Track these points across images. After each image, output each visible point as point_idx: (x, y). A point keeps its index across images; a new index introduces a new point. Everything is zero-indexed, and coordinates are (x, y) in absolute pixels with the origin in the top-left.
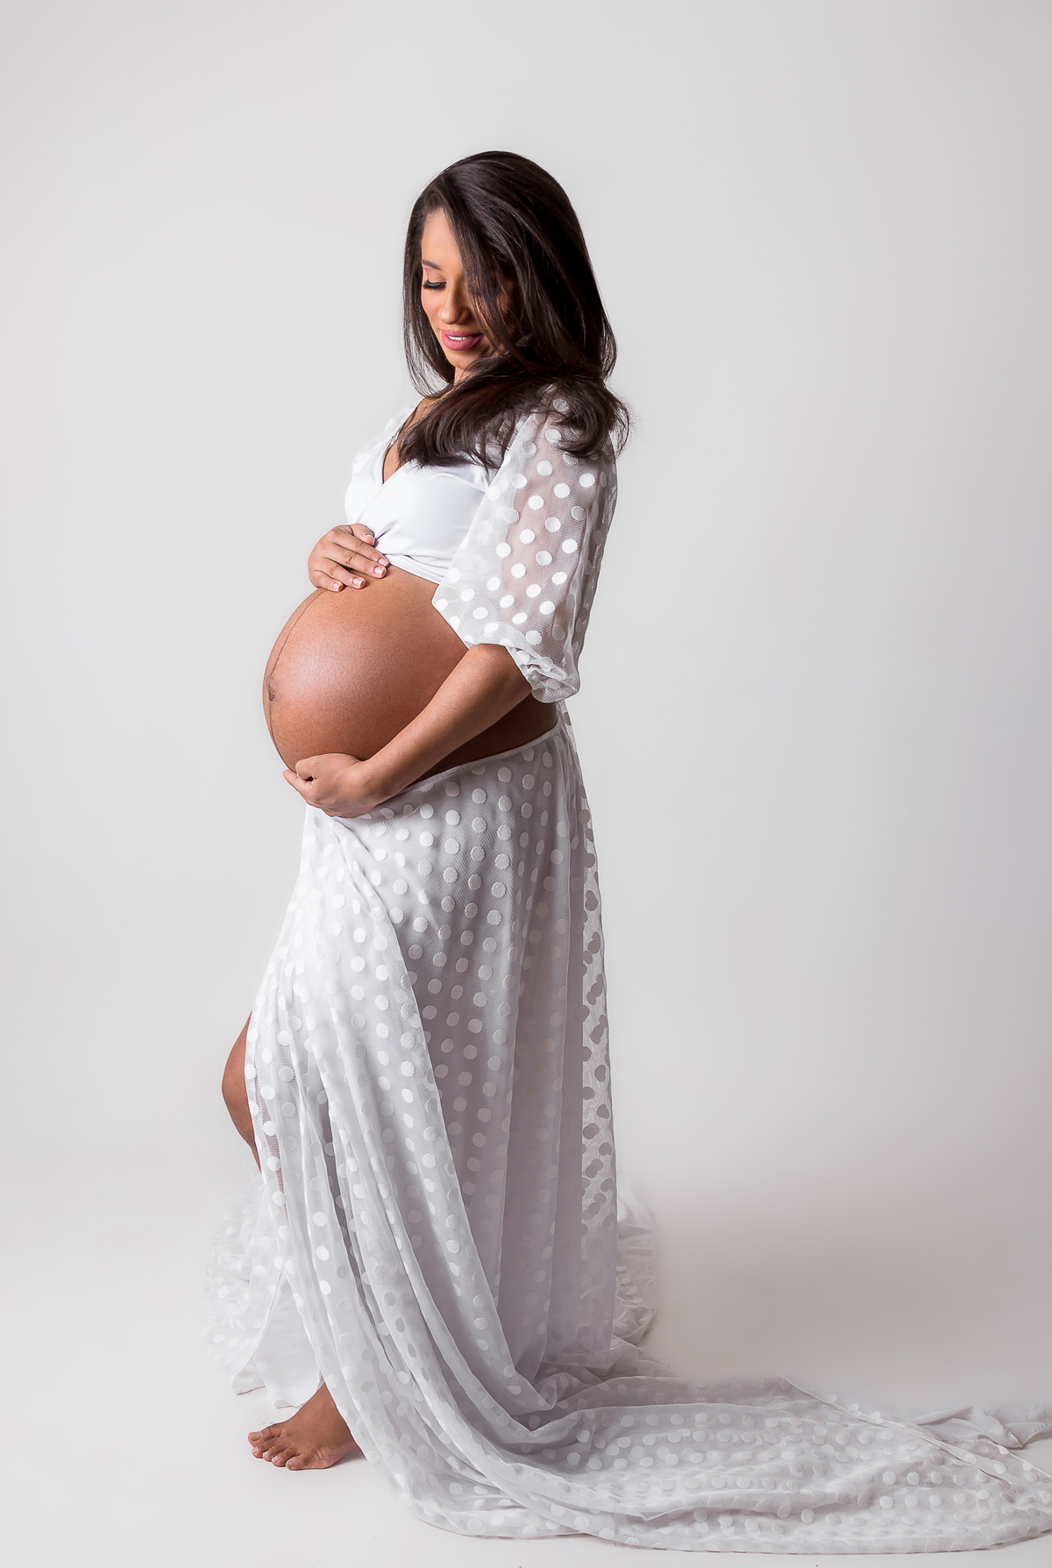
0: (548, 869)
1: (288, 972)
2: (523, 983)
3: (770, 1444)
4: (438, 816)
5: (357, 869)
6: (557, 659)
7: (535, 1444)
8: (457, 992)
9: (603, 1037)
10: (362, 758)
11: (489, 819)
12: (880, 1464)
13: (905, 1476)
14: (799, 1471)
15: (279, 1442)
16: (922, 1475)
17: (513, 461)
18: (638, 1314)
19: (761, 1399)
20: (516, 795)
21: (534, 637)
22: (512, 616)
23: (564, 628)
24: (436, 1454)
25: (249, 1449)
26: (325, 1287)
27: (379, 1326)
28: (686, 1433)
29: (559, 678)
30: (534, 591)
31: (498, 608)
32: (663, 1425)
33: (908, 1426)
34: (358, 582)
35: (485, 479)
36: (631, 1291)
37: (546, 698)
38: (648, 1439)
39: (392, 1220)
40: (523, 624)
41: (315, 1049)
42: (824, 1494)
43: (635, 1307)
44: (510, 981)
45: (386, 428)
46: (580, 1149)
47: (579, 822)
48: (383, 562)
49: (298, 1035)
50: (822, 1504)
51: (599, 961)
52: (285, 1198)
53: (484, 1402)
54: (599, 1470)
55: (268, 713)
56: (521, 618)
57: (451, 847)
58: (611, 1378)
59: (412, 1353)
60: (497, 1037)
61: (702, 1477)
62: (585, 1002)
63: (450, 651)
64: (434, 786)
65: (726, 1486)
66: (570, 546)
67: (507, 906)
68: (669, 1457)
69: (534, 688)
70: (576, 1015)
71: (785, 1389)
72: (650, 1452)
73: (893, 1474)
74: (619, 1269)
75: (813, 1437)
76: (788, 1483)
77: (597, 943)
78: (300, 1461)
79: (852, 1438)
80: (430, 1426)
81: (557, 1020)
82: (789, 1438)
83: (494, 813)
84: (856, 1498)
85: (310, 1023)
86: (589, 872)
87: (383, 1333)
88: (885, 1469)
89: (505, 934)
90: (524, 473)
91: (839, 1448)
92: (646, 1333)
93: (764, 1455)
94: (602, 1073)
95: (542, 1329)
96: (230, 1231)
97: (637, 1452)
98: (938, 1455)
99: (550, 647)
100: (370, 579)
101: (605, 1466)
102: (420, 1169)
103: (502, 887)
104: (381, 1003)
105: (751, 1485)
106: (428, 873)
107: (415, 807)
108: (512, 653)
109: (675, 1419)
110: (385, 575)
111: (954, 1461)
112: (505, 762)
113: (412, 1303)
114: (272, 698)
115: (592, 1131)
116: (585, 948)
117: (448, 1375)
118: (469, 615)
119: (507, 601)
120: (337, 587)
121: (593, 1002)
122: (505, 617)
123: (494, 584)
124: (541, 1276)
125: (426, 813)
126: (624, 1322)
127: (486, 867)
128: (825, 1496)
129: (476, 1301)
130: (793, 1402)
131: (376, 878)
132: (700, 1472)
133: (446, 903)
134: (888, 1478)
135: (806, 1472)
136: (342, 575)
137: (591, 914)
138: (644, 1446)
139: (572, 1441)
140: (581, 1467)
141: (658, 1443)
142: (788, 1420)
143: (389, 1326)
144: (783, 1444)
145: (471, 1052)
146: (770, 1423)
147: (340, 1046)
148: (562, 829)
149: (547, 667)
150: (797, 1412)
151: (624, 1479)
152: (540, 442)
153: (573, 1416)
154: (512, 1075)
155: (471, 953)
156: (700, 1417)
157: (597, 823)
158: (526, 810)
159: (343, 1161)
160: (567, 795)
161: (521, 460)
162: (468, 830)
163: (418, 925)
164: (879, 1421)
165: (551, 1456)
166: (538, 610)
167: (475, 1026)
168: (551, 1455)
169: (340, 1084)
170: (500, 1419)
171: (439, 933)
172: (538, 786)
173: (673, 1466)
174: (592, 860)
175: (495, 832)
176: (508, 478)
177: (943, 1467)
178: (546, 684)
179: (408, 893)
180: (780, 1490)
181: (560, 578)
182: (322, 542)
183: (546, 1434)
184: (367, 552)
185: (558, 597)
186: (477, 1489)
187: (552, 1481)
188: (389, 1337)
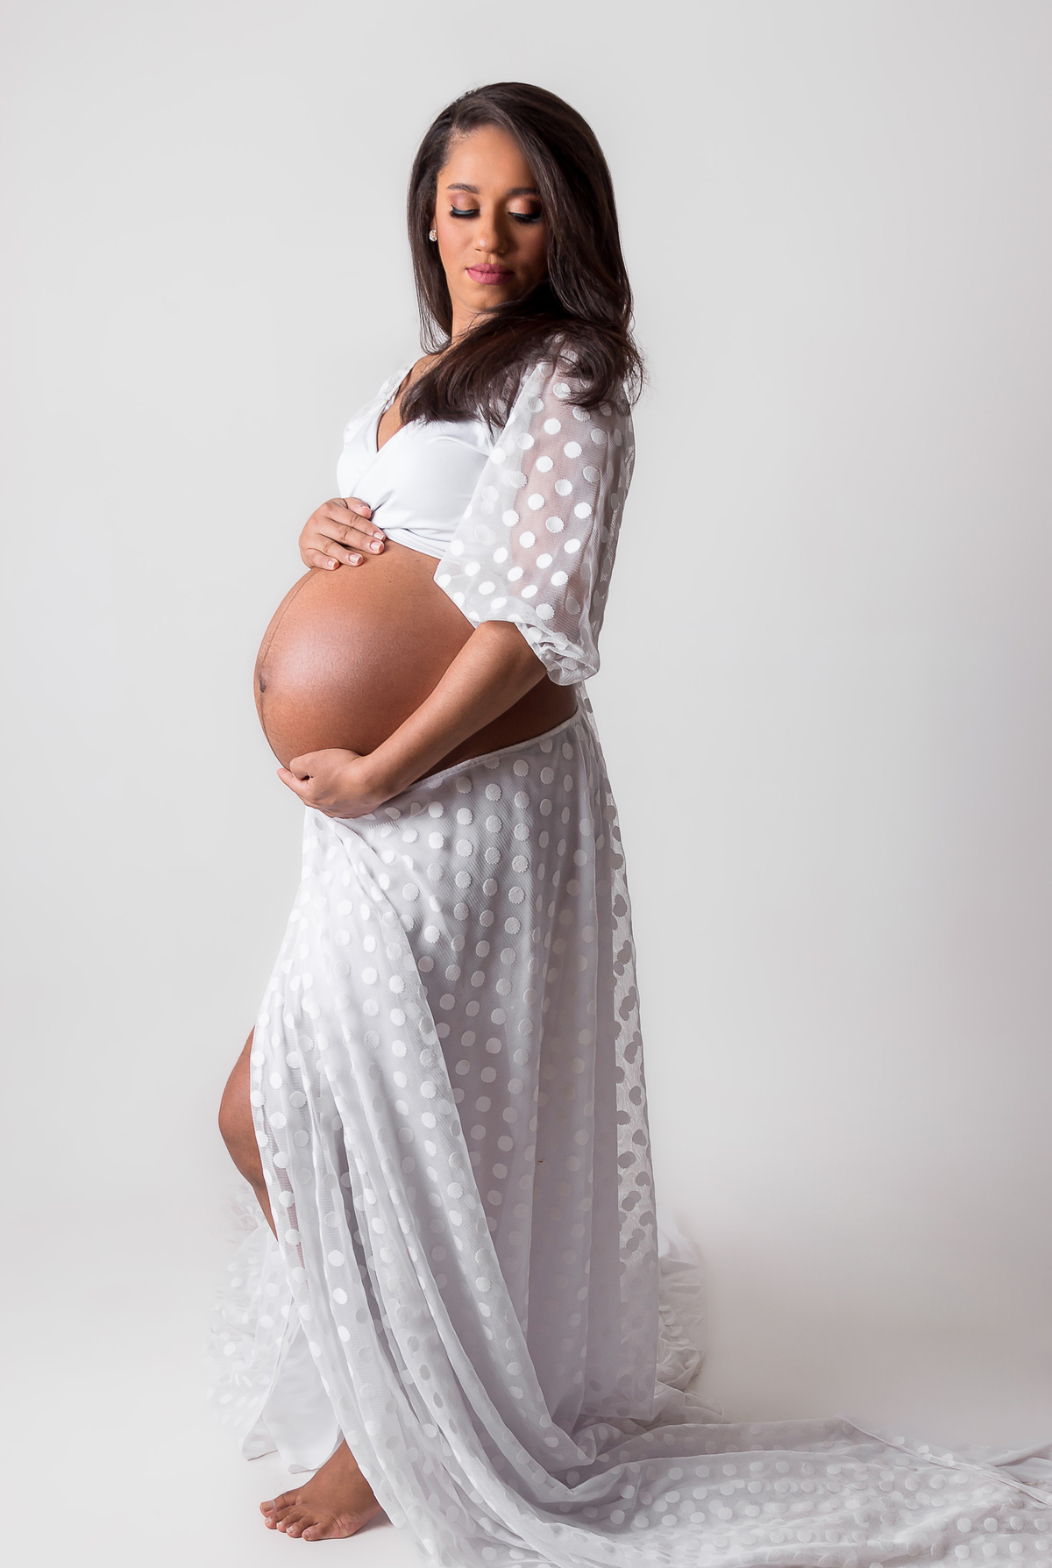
0: (571, 872)
1: (294, 986)
2: (548, 998)
3: (833, 1493)
4: (448, 814)
5: (363, 871)
6: (574, 636)
7: (574, 1503)
8: (472, 1009)
9: (637, 1056)
10: (362, 751)
11: (504, 817)
12: (953, 1510)
13: (982, 1522)
14: (865, 1521)
15: (294, 1511)
16: (1000, 1520)
17: (518, 419)
18: (684, 1356)
19: (821, 1444)
20: (534, 790)
21: (546, 611)
22: (521, 590)
23: (579, 600)
24: (467, 1516)
25: (261, 1520)
26: (344, 1334)
27: (402, 1374)
28: (740, 1484)
29: (576, 657)
30: (544, 561)
31: (506, 581)
32: (714, 1477)
33: (984, 1468)
34: (355, 559)
35: (489, 441)
36: (677, 1332)
37: (563, 680)
38: (699, 1493)
39: (415, 1257)
40: (533, 597)
41: (328, 1073)
42: (894, 1545)
43: (682, 1349)
44: (531, 996)
45: (380, 392)
46: (615, 1180)
47: (604, 820)
48: (379, 536)
49: (309, 1056)
50: (891, 1556)
51: (632, 972)
52: (299, 1236)
53: (518, 1457)
54: (645, 1529)
55: (259, 706)
56: (530, 591)
57: (463, 848)
58: (657, 1427)
59: (439, 1403)
60: (518, 1057)
61: (759, 1532)
62: (617, 1018)
63: (455, 632)
64: (444, 781)
65: (786, 1541)
66: (583, 510)
67: (527, 914)
68: (721, 1511)
69: (549, 669)
70: (607, 1032)
71: (848, 1433)
72: (701, 1506)
73: (969, 1521)
74: (662, 1308)
75: (880, 1483)
76: (854, 1534)
77: (628, 952)
78: (318, 1531)
79: (922, 1483)
80: (460, 1483)
81: (585, 1037)
82: (853, 1485)
83: (510, 810)
84: (929, 1548)
85: (321, 1041)
86: (617, 874)
87: (406, 1382)
88: (960, 1516)
89: (525, 943)
90: (530, 432)
91: (909, 1494)
92: (694, 1377)
93: (826, 1505)
94: (637, 1095)
95: (579, 1378)
96: (235, 1283)
97: (687, 1506)
98: (1017, 1498)
99: (564, 622)
100: (367, 556)
101: (653, 1523)
102: (444, 1201)
103: (520, 892)
104: (396, 1017)
105: (813, 1538)
106: (438, 878)
107: (423, 806)
108: (523, 631)
109: (728, 1470)
110: (384, 550)
111: (1035, 1504)
112: (521, 755)
113: (437, 1348)
114: (263, 689)
115: (628, 1160)
116: (615, 959)
117: (479, 1428)
118: (475, 590)
119: (515, 574)
120: (331, 565)
121: (626, 1017)
122: (514, 591)
123: (501, 555)
124: (576, 1320)
125: (435, 812)
126: (669, 1366)
127: (502, 871)
128: (895, 1547)
129: (508, 1344)
130: (857, 1446)
131: (384, 882)
132: (757, 1526)
133: (459, 909)
134: (963, 1526)
135: (873, 1522)
136: (337, 552)
137: (621, 921)
138: (695, 1500)
139: (614, 1498)
140: (625, 1527)
141: (710, 1496)
142: (852, 1466)
143: (413, 1373)
144: (846, 1492)
145: (489, 1075)
146: (832, 1470)
147: (353, 1067)
148: (586, 827)
149: (561, 644)
150: (861, 1457)
151: (673, 1537)
152: (547, 398)
153: (616, 1471)
154: (536, 1099)
155: (488, 965)
156: (754, 1466)
157: (623, 821)
158: (545, 807)
159: (361, 1192)
160: (590, 789)
161: (527, 417)
162: (481, 831)
163: (430, 935)
164: (952, 1463)
165: (593, 1515)
166: (550, 580)
167: (494, 1045)
168: (593, 1513)
169: (355, 1107)
170: (537, 1477)
171: (452, 943)
172: (558, 780)
173: (727, 1521)
174: (619, 861)
175: (511, 833)
176: (515, 438)
177: (1023, 1511)
178: (562, 664)
179: (418, 899)
180: (845, 1543)
181: (573, 546)
182: (314, 517)
183: (586, 1491)
184: (361, 525)
185: (571, 566)
186: (513, 1554)
187: (595, 1541)
188: (413, 1386)
